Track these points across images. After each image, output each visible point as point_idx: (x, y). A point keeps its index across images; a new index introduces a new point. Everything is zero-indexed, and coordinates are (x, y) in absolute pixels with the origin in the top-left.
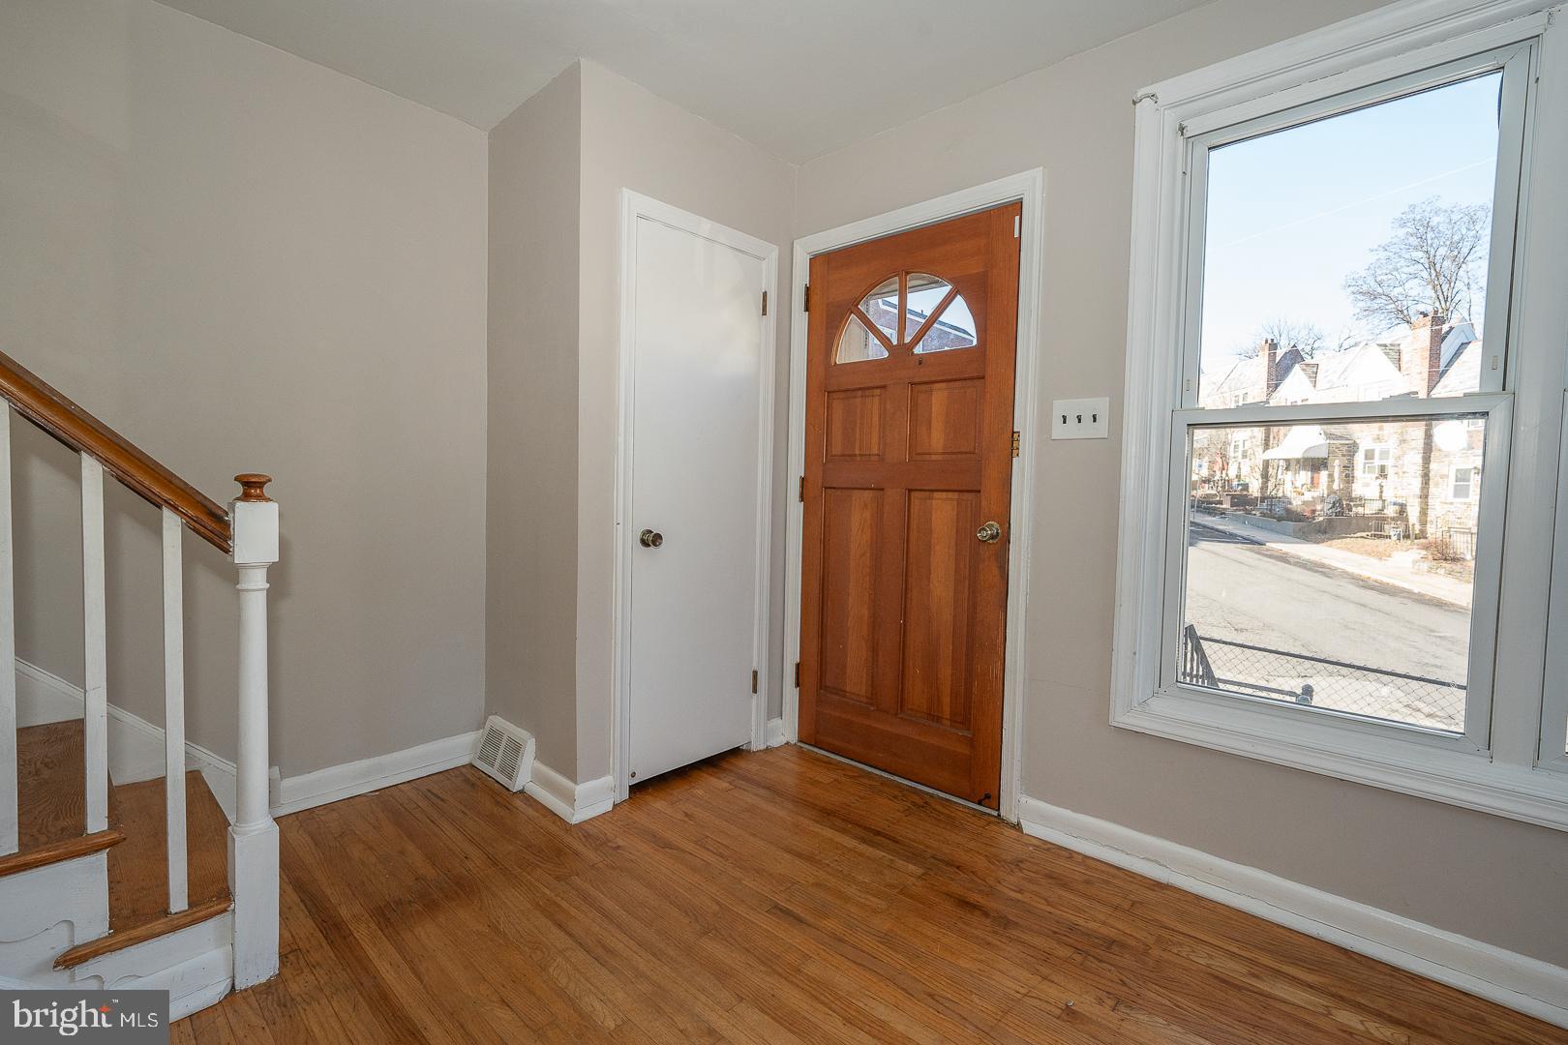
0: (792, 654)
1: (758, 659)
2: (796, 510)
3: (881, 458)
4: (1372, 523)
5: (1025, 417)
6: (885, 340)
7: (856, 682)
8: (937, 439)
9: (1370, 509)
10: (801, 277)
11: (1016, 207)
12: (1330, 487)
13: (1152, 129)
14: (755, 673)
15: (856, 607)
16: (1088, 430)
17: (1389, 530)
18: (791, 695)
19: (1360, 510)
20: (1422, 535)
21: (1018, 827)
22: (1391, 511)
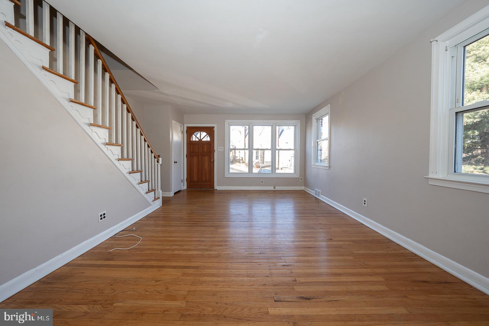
0: (186, 177)
1: (182, 179)
2: (185, 159)
3: (198, 152)
4: (238, 161)
5: (215, 148)
6: (198, 139)
7: (195, 178)
8: (205, 150)
9: (238, 158)
10: (185, 129)
11: (214, 127)
12: (232, 155)
13: (226, 123)
14: (182, 180)
15: (195, 170)
16: (222, 150)
17: (241, 162)
18: (185, 183)
19: (237, 159)
20: (245, 162)
21: (217, 189)
22: (241, 159)
